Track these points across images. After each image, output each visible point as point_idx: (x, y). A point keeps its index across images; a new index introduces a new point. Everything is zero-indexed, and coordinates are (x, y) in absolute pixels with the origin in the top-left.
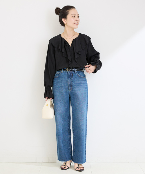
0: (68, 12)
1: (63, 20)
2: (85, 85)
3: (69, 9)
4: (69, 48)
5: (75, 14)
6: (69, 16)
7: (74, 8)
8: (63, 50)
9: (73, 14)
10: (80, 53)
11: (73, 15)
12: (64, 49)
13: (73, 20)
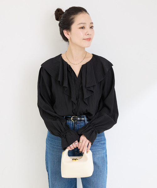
0: (73, 18)
1: (65, 32)
2: (101, 144)
3: (75, 14)
4: (75, 80)
5: (85, 23)
6: (74, 27)
7: (85, 11)
8: (66, 84)
9: (81, 23)
10: (92, 89)
11: (82, 25)
12: (67, 81)
13: (82, 34)
